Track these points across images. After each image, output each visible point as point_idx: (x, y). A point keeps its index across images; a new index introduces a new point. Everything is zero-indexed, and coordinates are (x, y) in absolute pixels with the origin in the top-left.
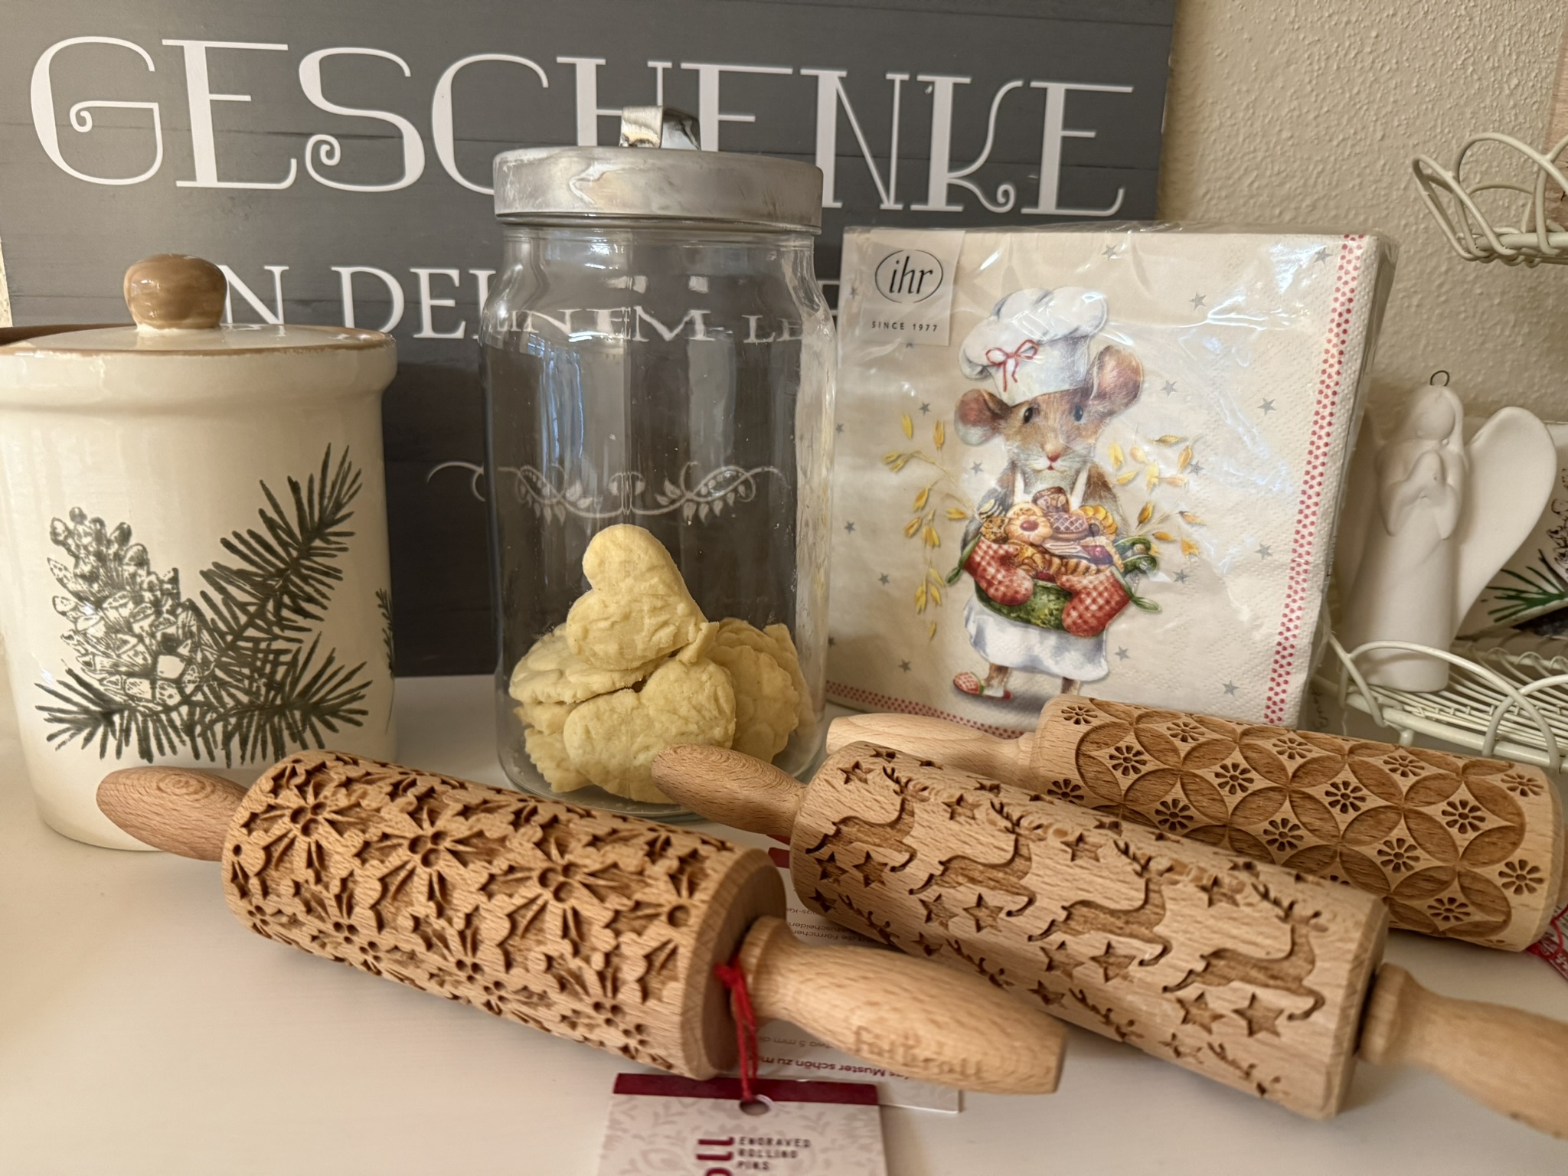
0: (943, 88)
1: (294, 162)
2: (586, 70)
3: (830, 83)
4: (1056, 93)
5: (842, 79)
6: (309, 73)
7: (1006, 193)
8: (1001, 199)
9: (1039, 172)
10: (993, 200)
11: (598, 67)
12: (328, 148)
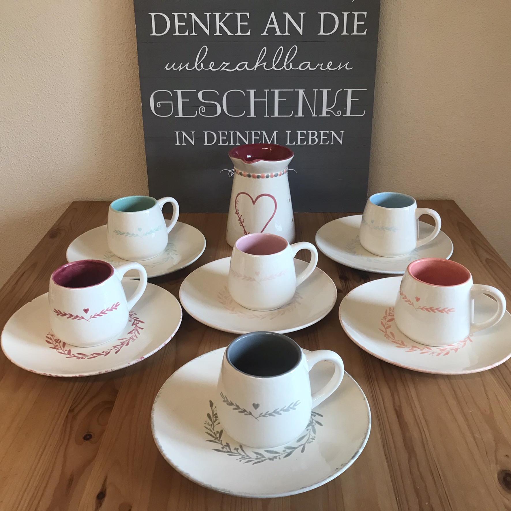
0: (325, 92)
1: (197, 112)
2: (252, 92)
3: (301, 92)
4: (350, 91)
5: (303, 91)
6: (200, 95)
7: (339, 112)
8: (338, 114)
9: (346, 108)
10: (336, 114)
11: (255, 91)
12: (203, 109)
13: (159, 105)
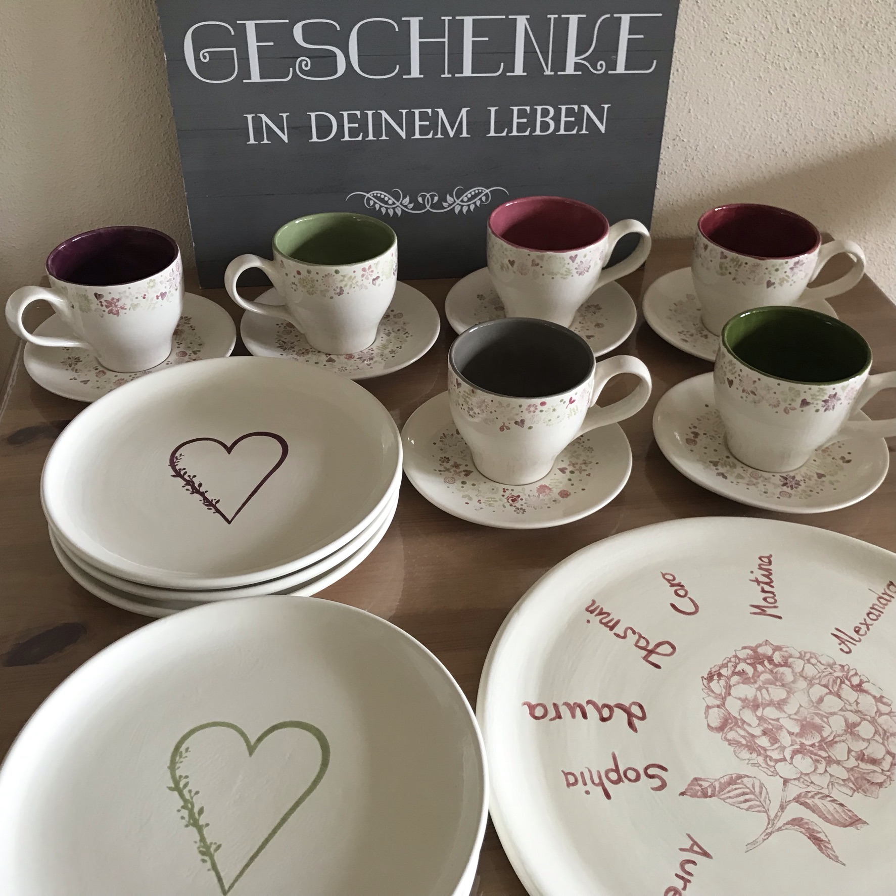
0: (574, 20)
1: (291, 69)
2: (415, 23)
3: (522, 21)
4: (626, 19)
5: (527, 19)
6: (298, 32)
7: (601, 65)
8: (599, 68)
9: (617, 55)
10: (596, 69)
11: (420, 20)
12: (305, 62)
13: (205, 57)
